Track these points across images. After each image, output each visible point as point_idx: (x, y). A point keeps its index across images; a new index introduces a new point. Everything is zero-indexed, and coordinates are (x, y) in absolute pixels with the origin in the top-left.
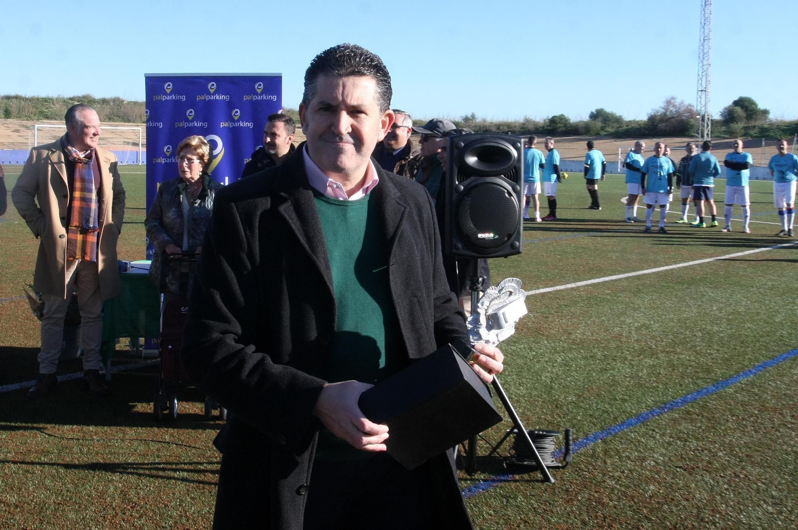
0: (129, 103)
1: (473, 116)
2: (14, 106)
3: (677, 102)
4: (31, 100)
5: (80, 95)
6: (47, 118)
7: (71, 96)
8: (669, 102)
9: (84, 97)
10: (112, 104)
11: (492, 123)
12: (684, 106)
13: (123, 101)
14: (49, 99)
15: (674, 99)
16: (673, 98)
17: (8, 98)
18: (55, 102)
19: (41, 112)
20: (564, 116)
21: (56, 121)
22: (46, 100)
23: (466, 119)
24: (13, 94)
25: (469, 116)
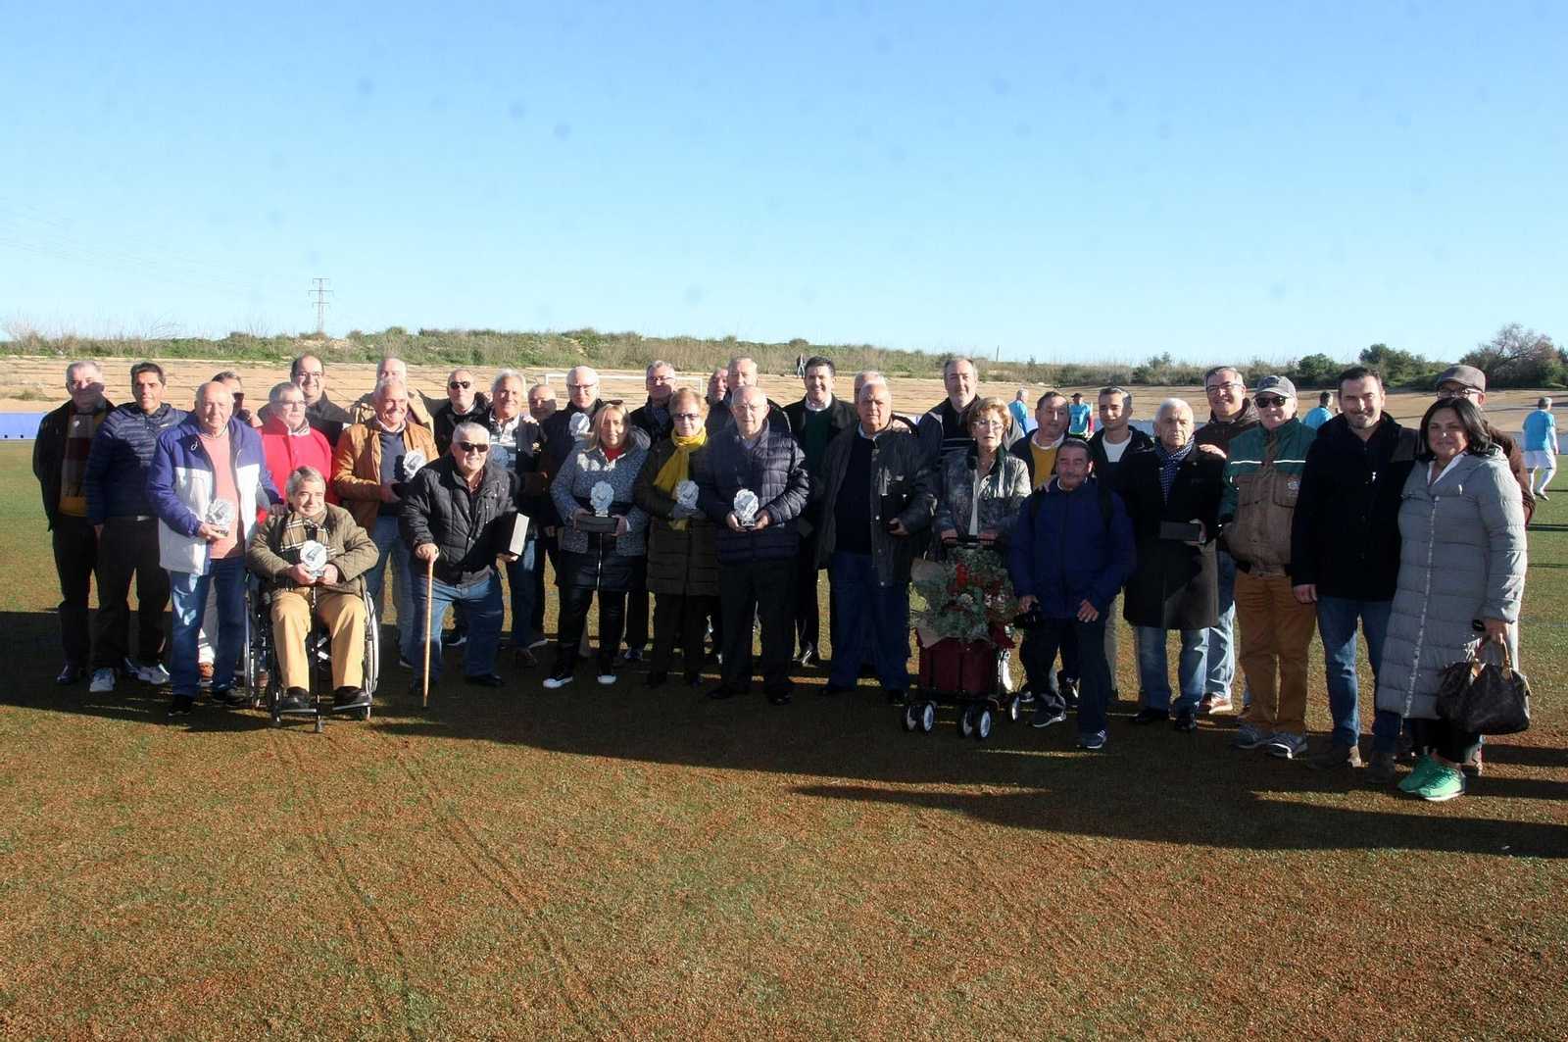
0: (648, 340)
1: (1166, 358)
2: (486, 346)
3: (1522, 333)
4: (508, 337)
5: (578, 330)
6: (535, 363)
7: (565, 331)
8: (1507, 334)
9: (584, 332)
10: (623, 341)
11: (1198, 368)
12: (1534, 338)
13: (641, 337)
14: (536, 335)
15: (1517, 328)
16: (1514, 326)
17: (476, 334)
18: (543, 340)
19: (525, 356)
20: (1324, 356)
21: (549, 369)
22: (531, 337)
23: (1155, 363)
24: (481, 328)
25: (1160, 358)
